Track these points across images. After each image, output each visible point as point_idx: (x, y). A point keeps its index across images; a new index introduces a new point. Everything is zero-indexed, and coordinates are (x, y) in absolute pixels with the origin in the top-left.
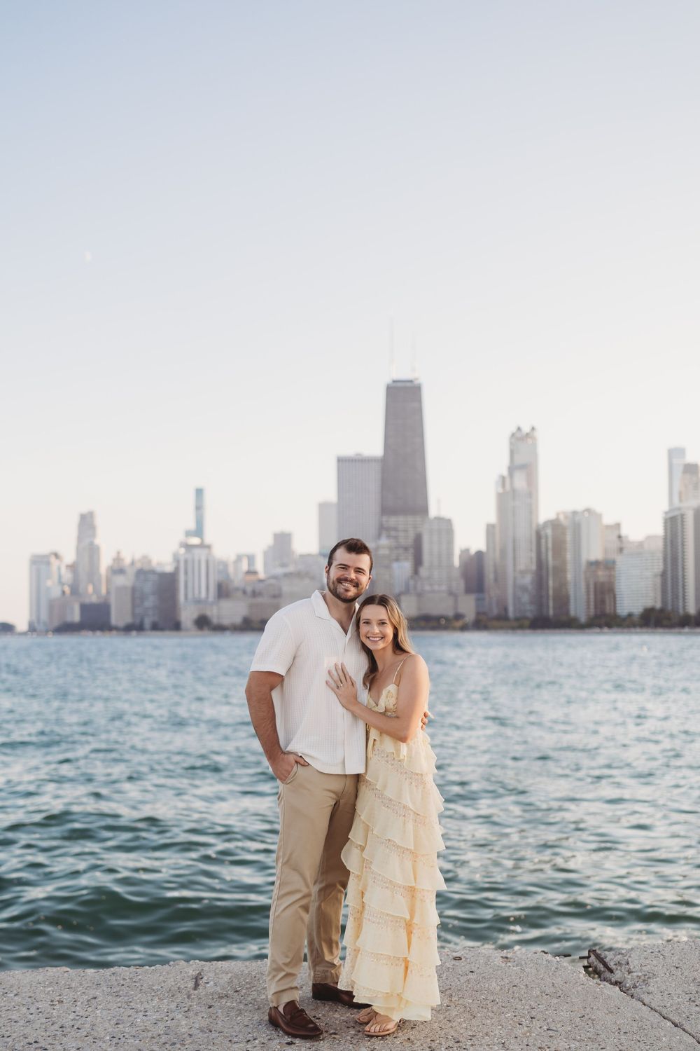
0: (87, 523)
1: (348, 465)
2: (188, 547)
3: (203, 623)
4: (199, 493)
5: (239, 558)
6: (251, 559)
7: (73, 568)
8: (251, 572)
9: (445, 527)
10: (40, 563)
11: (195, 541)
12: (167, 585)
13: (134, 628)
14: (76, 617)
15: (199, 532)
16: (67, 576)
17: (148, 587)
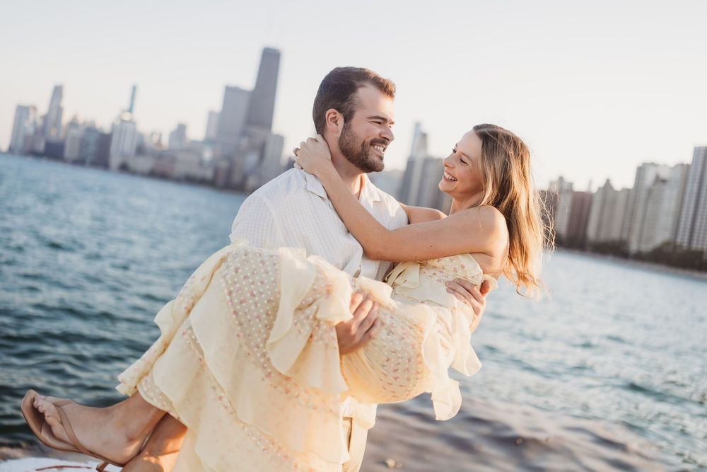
0: (58, 92)
1: (231, 92)
2: (123, 121)
3: (124, 168)
4: (134, 88)
5: (152, 134)
6: (160, 135)
7: (45, 118)
8: (159, 143)
9: (280, 140)
10: (22, 111)
11: (127, 117)
12: (104, 140)
13: (79, 162)
14: (41, 147)
15: (130, 110)
16: (40, 122)
17: (92, 139)
